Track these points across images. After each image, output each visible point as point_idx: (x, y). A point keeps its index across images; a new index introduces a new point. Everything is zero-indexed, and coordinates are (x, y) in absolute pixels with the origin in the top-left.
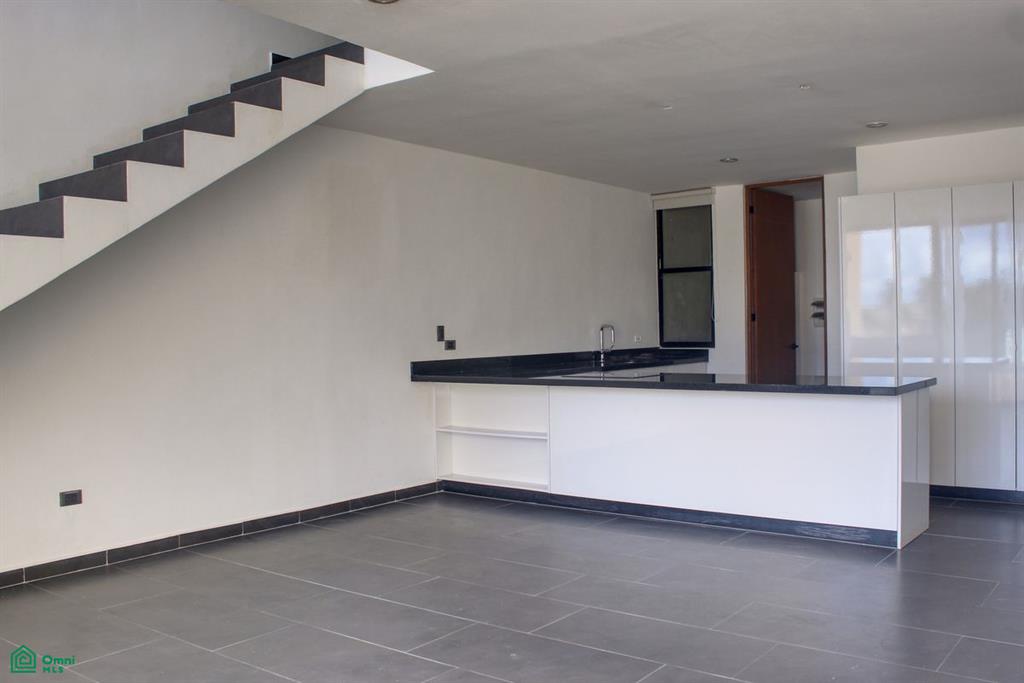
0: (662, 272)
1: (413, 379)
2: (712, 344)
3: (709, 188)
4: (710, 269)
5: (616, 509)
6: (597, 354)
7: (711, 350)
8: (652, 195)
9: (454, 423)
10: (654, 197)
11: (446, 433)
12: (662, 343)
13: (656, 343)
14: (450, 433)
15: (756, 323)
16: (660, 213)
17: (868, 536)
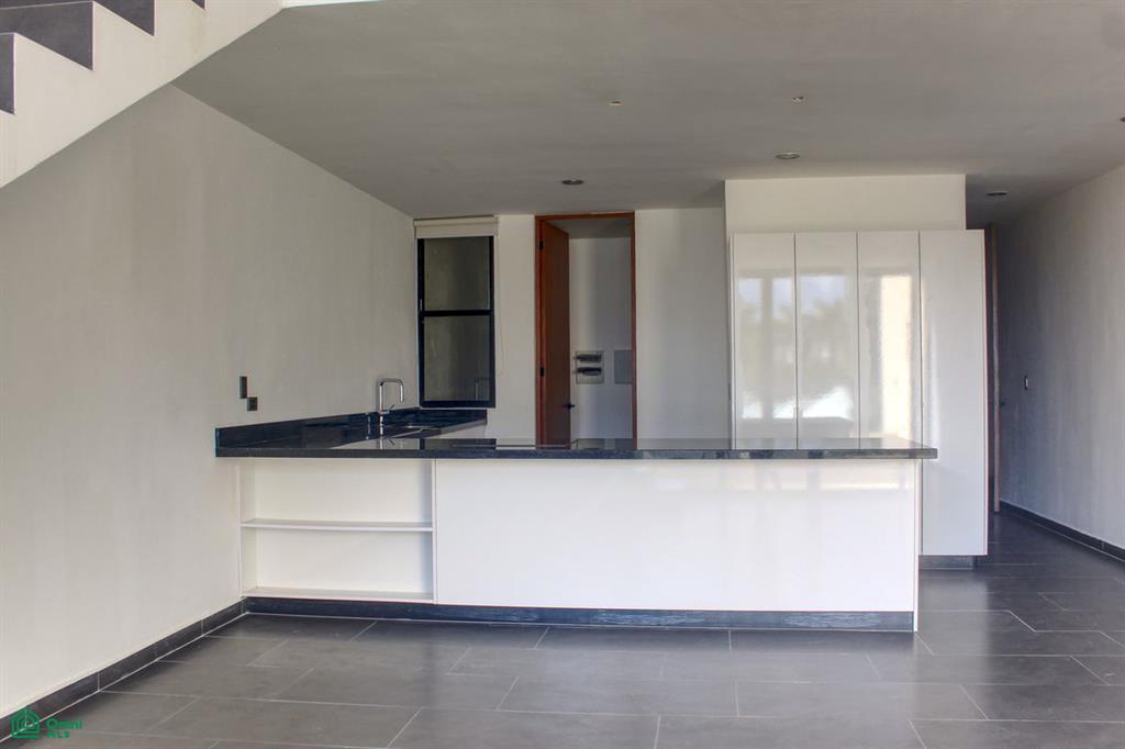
0: (423, 315)
1: (219, 454)
2: (492, 403)
3: (492, 216)
4: (490, 313)
5: (536, 617)
6: (375, 416)
7: (490, 410)
8: (415, 220)
9: (258, 516)
10: (416, 223)
11: (250, 530)
12: (423, 403)
13: (415, 403)
14: (255, 529)
15: (544, 377)
16: (421, 243)
17: (878, 621)
